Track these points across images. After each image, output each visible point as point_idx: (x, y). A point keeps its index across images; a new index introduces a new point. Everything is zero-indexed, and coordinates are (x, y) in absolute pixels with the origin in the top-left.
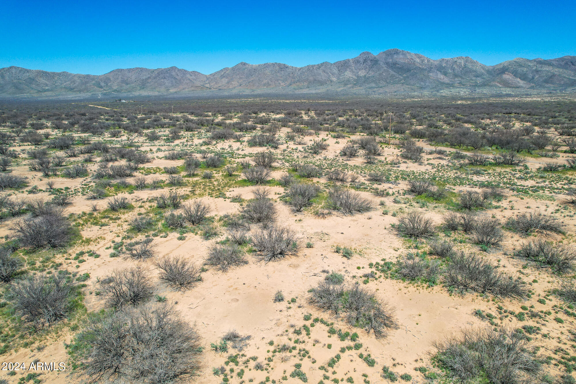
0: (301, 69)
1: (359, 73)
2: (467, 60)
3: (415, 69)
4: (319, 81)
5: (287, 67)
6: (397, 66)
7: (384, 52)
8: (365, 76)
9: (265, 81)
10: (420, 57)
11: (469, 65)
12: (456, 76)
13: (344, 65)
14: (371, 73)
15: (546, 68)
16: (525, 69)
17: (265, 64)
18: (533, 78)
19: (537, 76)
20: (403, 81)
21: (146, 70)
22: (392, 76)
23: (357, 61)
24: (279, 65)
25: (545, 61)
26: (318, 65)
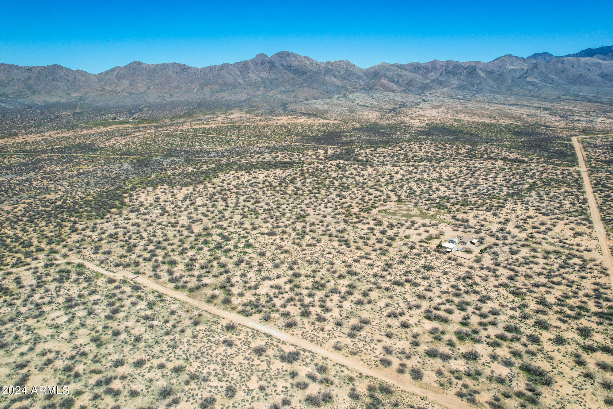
0: (202, 69)
1: (261, 75)
2: (347, 63)
3: (310, 71)
4: (229, 84)
5: (188, 68)
6: (292, 68)
7: (277, 54)
8: (268, 78)
9: (175, 84)
10: (309, 60)
11: (350, 69)
12: (344, 79)
13: (243, 67)
14: (273, 76)
15: (404, 73)
16: (391, 73)
17: (163, 64)
18: (398, 81)
19: (401, 80)
20: (305, 85)
21: (17, 67)
22: (293, 79)
23: (254, 62)
24: (179, 65)
25: (401, 65)
26: (219, 66)
